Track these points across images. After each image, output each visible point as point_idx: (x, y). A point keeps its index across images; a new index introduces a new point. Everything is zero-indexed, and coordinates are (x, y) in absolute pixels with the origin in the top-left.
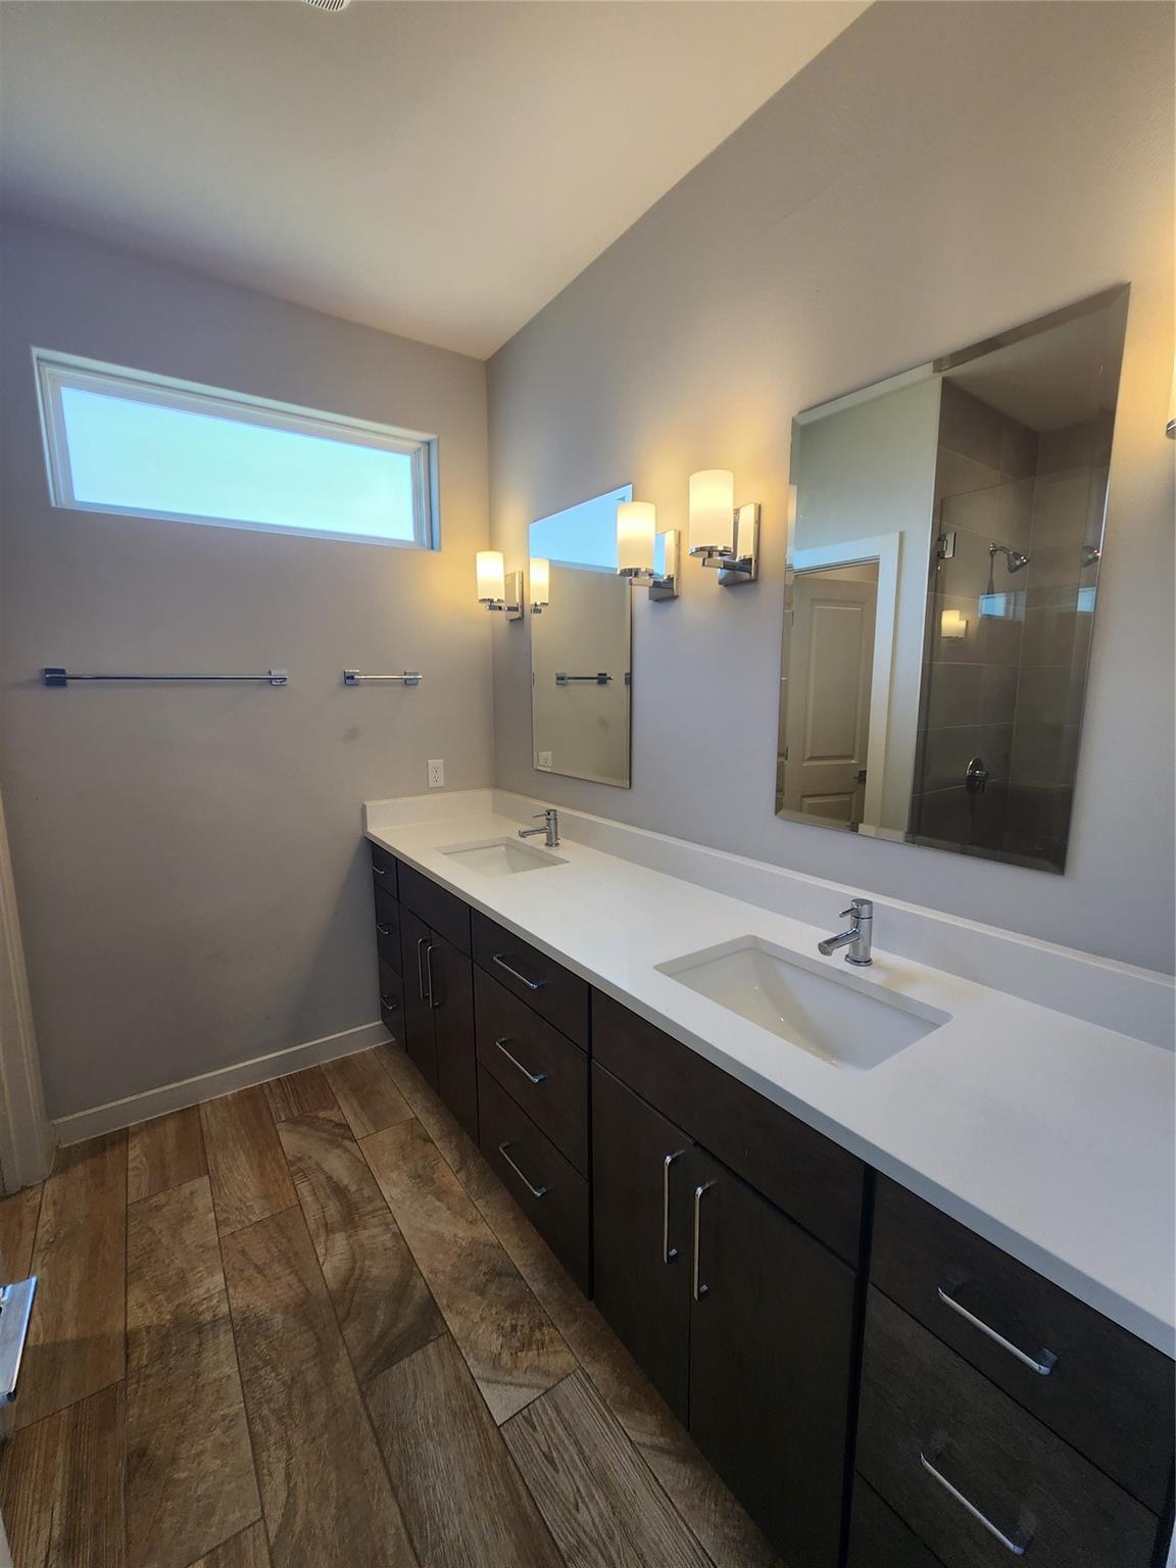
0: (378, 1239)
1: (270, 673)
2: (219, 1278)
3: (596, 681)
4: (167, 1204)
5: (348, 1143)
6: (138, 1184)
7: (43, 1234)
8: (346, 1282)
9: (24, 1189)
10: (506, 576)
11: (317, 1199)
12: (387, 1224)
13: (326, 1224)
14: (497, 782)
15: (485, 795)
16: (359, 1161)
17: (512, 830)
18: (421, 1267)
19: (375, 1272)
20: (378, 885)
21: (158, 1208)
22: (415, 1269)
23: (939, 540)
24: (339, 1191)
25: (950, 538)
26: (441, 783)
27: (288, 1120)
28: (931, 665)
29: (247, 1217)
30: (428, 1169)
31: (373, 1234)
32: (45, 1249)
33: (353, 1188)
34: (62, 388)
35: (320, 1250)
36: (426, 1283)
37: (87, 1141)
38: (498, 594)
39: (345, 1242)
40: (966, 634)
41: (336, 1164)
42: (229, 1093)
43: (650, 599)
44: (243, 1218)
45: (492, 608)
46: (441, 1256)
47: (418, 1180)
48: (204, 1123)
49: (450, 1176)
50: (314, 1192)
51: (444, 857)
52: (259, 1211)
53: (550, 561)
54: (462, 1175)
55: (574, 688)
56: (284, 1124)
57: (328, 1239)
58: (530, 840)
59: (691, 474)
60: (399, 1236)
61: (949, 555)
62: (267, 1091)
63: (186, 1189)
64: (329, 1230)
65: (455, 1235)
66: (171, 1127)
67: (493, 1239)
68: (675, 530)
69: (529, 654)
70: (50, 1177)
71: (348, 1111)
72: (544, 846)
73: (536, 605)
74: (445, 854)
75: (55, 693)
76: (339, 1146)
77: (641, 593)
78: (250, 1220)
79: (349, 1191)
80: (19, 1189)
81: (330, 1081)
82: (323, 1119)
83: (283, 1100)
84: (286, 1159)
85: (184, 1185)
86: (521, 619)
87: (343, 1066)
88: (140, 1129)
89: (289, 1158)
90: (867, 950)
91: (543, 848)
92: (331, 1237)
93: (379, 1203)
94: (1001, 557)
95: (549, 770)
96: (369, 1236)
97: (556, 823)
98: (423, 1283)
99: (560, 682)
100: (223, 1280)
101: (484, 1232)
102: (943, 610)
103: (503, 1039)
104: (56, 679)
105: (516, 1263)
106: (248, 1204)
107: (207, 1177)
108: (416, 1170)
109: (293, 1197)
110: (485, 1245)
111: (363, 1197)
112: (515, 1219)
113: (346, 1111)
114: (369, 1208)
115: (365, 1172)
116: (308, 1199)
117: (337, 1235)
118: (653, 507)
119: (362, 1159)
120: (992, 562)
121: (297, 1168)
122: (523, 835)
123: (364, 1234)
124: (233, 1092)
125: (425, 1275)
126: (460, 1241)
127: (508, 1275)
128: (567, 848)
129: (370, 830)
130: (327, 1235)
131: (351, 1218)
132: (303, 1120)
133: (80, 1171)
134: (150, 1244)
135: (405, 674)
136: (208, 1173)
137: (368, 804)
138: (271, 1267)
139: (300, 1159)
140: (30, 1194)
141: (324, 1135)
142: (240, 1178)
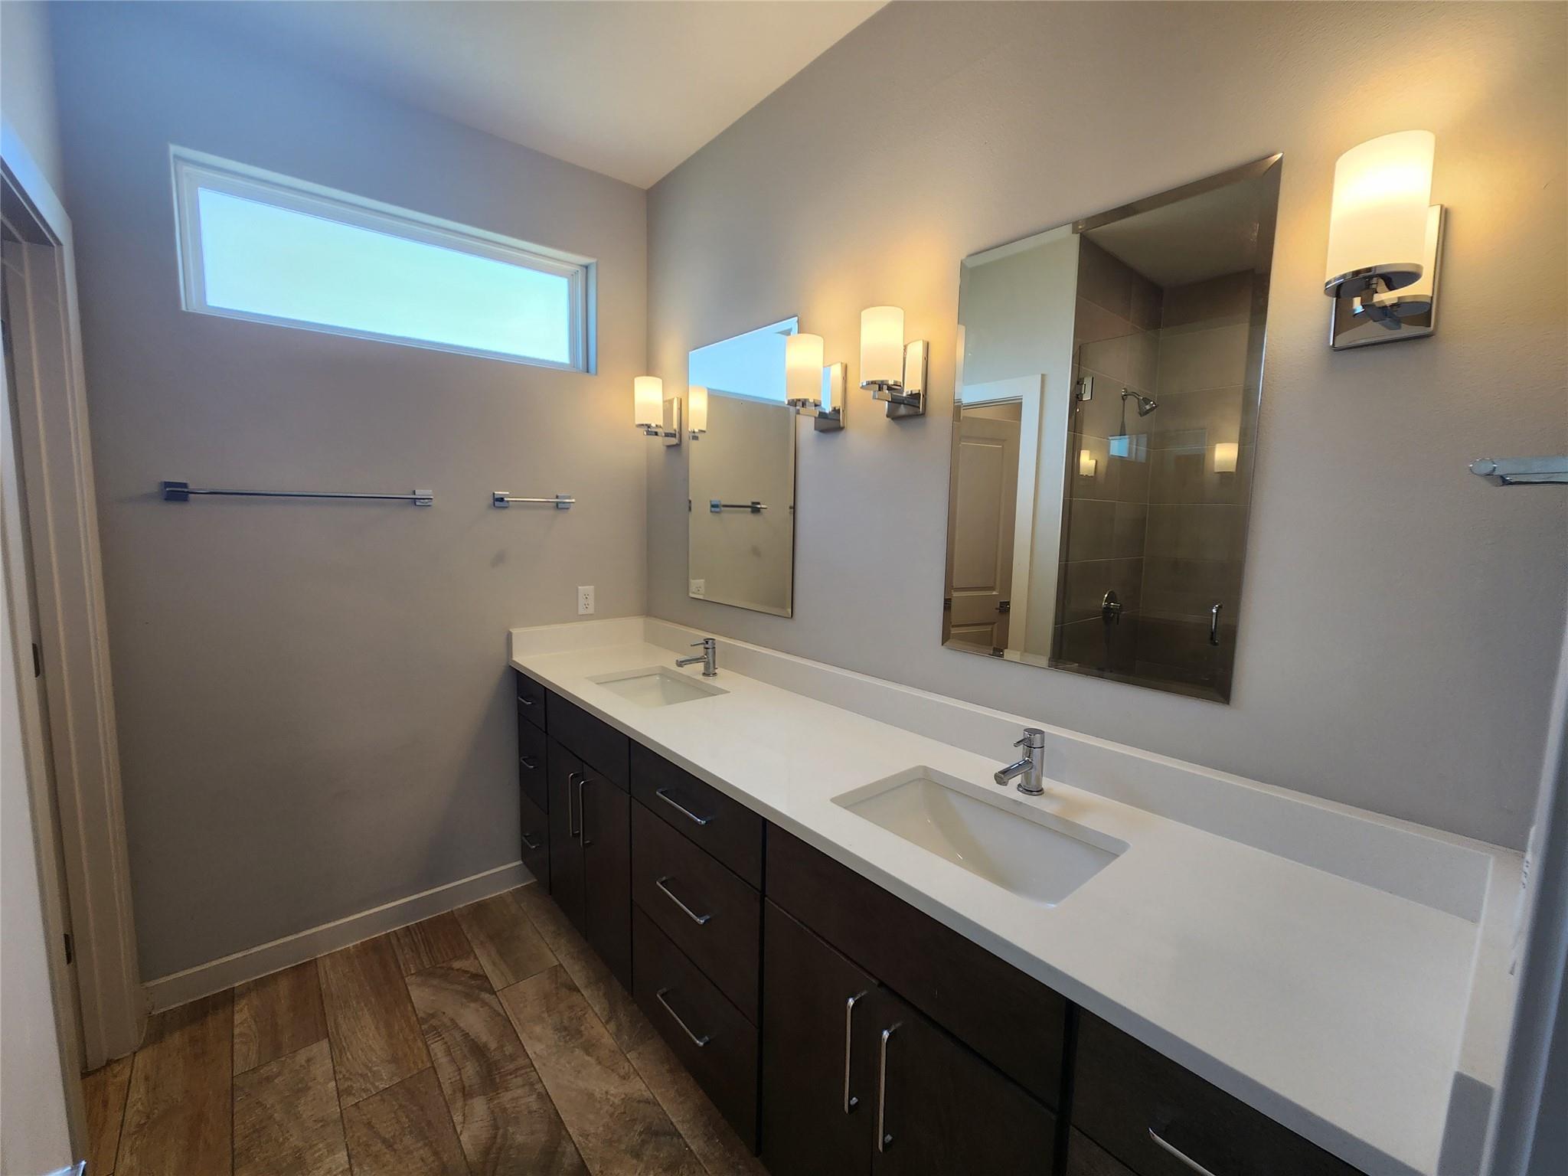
0: (523, 1101)
1: (414, 493)
2: (342, 1156)
3: (749, 509)
4: (279, 1074)
5: (485, 996)
6: (245, 1053)
7: (133, 1117)
8: (487, 1151)
9: (110, 1063)
10: (664, 402)
11: (453, 1061)
12: (532, 1084)
13: (464, 1088)
14: (649, 609)
15: (637, 624)
16: (499, 1015)
17: (668, 660)
18: (571, 1131)
19: (520, 1139)
20: (523, 718)
21: (269, 1079)
22: (564, 1133)
23: (1077, 383)
24: (478, 1050)
25: (1088, 382)
26: (591, 610)
27: (419, 973)
28: (1071, 501)
29: (373, 1084)
30: (574, 1021)
31: (516, 1096)
32: (135, 1133)
33: (493, 1045)
34: (199, 188)
35: (458, 1118)
36: (576, 1148)
37: (185, 1005)
38: (656, 420)
39: (485, 1107)
40: (1095, 472)
41: (473, 1020)
42: (351, 945)
43: (815, 429)
44: (369, 1086)
45: (649, 433)
46: (591, 1117)
47: (564, 1034)
48: (323, 980)
49: (600, 1029)
50: (448, 1052)
51: (597, 685)
52: (386, 1076)
53: (709, 389)
54: (612, 1026)
55: (728, 515)
56: (414, 977)
57: (466, 1105)
58: (687, 670)
59: (862, 310)
60: (545, 1097)
61: (1086, 397)
62: (394, 941)
63: (302, 1057)
64: (467, 1094)
65: (607, 1093)
66: (284, 987)
67: (647, 1094)
68: (842, 363)
69: (686, 480)
70: (141, 1048)
71: (485, 961)
72: (701, 676)
73: (694, 432)
74: (598, 684)
75: (175, 508)
76: (476, 1000)
77: (806, 425)
78: (377, 1087)
79: (489, 1049)
80: (104, 1063)
81: (464, 927)
82: (457, 970)
83: (413, 951)
84: (416, 1015)
85: (300, 1051)
86: (678, 445)
87: (480, 911)
88: (248, 989)
89: (421, 1015)
90: (1039, 780)
91: (700, 677)
92: (469, 1102)
93: (521, 1061)
94: (1132, 402)
95: (701, 597)
96: (512, 1099)
97: (714, 653)
98: (574, 1148)
99: (713, 509)
100: (346, 1158)
101: (638, 1087)
102: (1081, 450)
103: (664, 878)
104: (176, 493)
105: (673, 1120)
106: (375, 1069)
107: (325, 1044)
108: (562, 1022)
109: (425, 1059)
110: (639, 1102)
111: (505, 1055)
112: (671, 1071)
113: (484, 961)
114: (511, 1066)
115: (507, 1029)
116: (442, 1059)
117: (475, 1100)
118: (820, 339)
119: (502, 1012)
120: (1124, 404)
121: (429, 1026)
122: (680, 664)
123: (506, 1097)
124: (354, 944)
125: (575, 1139)
126: (612, 1098)
127: (665, 1134)
128: (724, 678)
129: (515, 659)
130: (464, 1100)
131: (491, 1080)
132: (437, 973)
133: (176, 1039)
134: (261, 1121)
135: (557, 497)
136: (328, 1036)
137: (515, 631)
138: (401, 1141)
139: (433, 1016)
140: (117, 1068)
141: (460, 988)
142: (364, 1040)
